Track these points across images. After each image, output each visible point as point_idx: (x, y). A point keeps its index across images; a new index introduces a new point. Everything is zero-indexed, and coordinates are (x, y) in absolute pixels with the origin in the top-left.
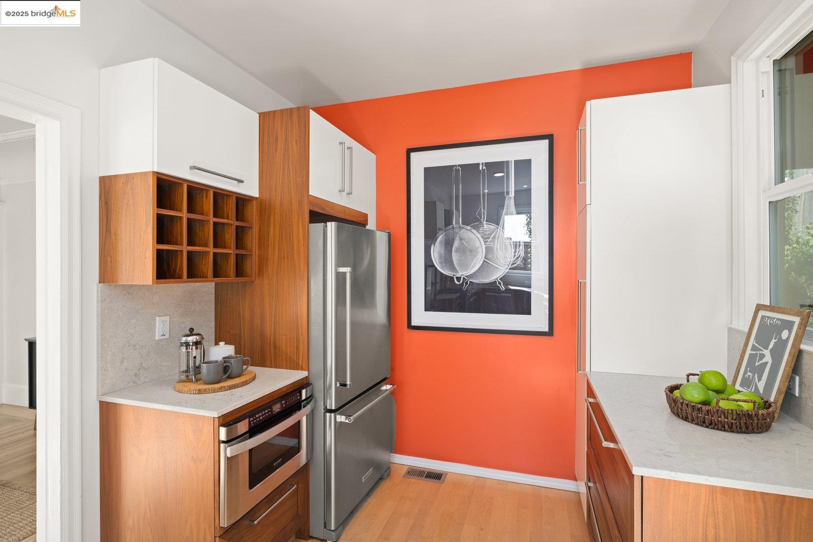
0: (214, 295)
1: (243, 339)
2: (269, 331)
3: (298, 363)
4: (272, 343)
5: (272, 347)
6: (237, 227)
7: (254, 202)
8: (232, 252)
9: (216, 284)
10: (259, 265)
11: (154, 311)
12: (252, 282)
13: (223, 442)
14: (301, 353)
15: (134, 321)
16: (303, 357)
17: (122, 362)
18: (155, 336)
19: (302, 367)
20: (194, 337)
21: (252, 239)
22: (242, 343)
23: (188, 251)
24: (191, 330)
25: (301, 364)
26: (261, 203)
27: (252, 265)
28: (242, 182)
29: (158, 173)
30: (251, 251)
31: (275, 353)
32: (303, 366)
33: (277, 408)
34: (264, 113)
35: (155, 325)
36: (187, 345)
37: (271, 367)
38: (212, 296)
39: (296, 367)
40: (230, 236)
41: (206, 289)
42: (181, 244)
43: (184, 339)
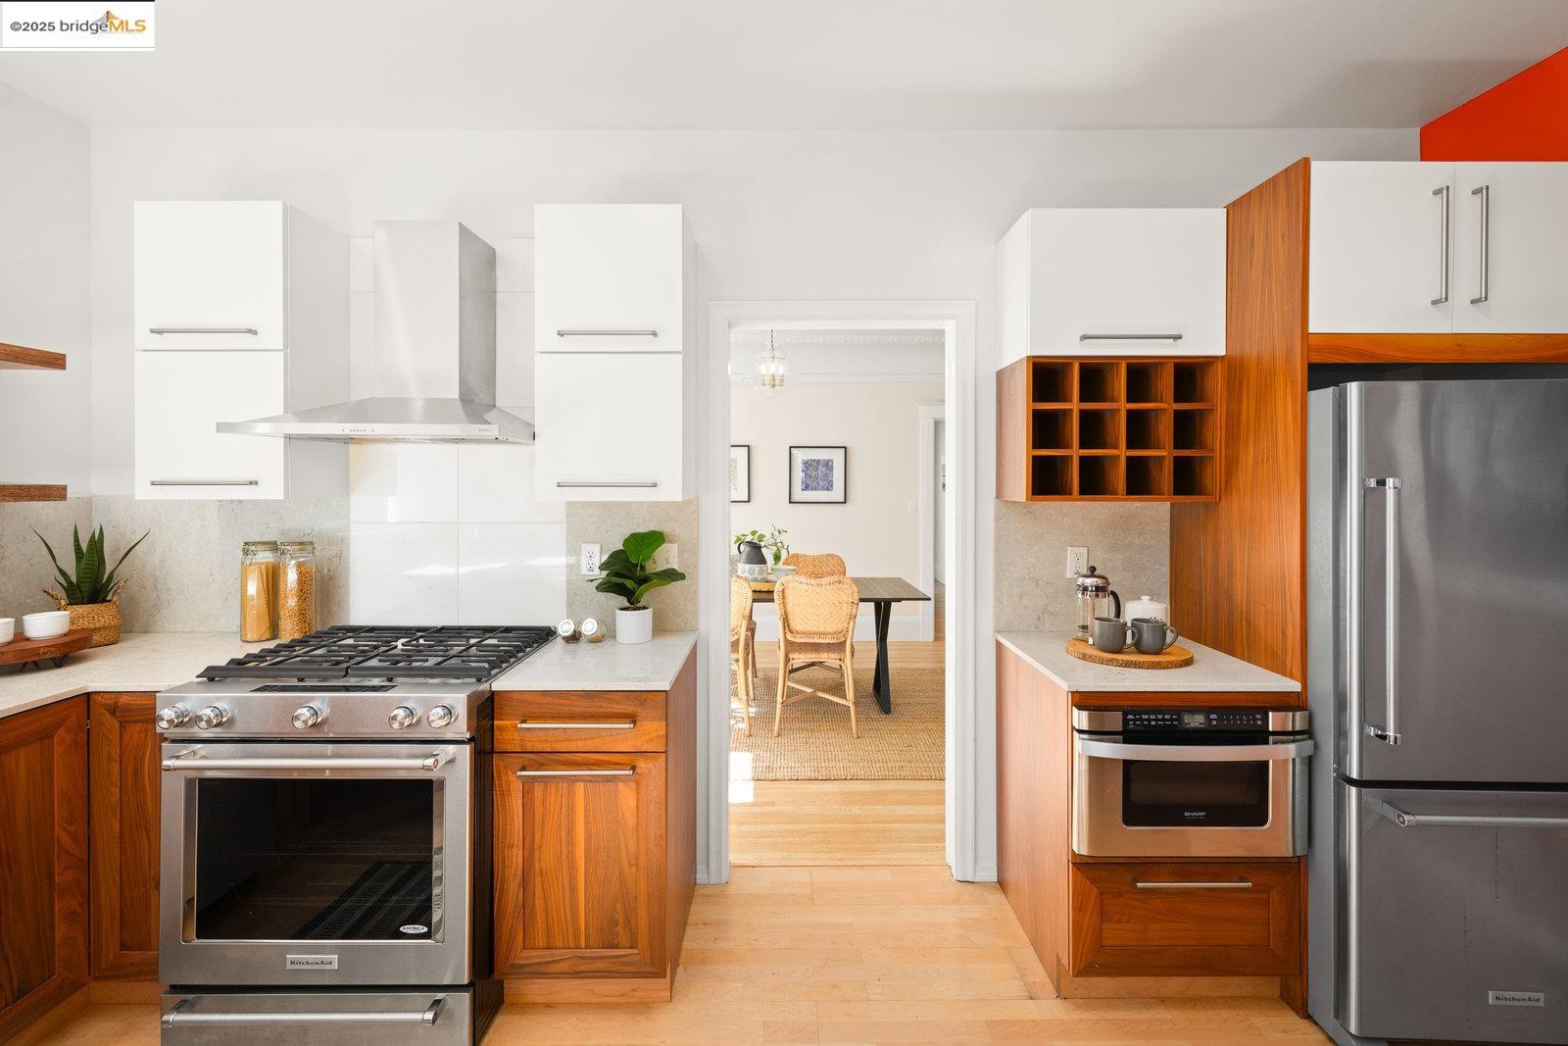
0: (1169, 523)
1: (1204, 602)
2: (1240, 593)
3: (1285, 664)
4: (1244, 615)
5: (1244, 623)
6: (1177, 413)
7: (1219, 367)
8: (1165, 454)
9: (1172, 504)
10: (1226, 474)
11: (1065, 539)
12: (1217, 504)
13: (1081, 732)
14: (1289, 644)
15: (1036, 548)
16: (1293, 655)
17: (1021, 596)
18: (1065, 572)
19: (1291, 672)
20: (1095, 579)
21: (1215, 432)
22: (1204, 607)
23: (1080, 457)
24: (1093, 569)
25: (1289, 664)
26: (1229, 364)
27: (1214, 474)
28: (1180, 337)
29: (1034, 357)
30: (1213, 450)
31: (1248, 634)
32: (1293, 670)
33: (1195, 721)
34: (1234, 204)
35: (1065, 557)
36: (1085, 589)
37: (1243, 659)
38: (1165, 525)
39: (1282, 670)
40: (1165, 429)
41: (1155, 512)
42: (1116, 446)
43: (1080, 581)
